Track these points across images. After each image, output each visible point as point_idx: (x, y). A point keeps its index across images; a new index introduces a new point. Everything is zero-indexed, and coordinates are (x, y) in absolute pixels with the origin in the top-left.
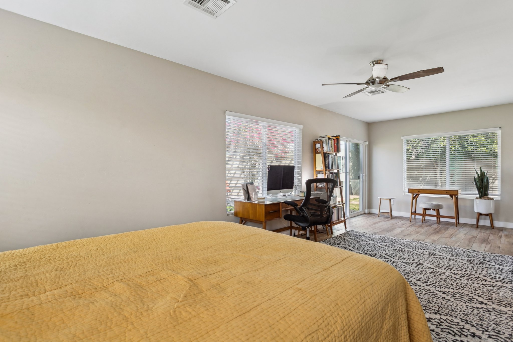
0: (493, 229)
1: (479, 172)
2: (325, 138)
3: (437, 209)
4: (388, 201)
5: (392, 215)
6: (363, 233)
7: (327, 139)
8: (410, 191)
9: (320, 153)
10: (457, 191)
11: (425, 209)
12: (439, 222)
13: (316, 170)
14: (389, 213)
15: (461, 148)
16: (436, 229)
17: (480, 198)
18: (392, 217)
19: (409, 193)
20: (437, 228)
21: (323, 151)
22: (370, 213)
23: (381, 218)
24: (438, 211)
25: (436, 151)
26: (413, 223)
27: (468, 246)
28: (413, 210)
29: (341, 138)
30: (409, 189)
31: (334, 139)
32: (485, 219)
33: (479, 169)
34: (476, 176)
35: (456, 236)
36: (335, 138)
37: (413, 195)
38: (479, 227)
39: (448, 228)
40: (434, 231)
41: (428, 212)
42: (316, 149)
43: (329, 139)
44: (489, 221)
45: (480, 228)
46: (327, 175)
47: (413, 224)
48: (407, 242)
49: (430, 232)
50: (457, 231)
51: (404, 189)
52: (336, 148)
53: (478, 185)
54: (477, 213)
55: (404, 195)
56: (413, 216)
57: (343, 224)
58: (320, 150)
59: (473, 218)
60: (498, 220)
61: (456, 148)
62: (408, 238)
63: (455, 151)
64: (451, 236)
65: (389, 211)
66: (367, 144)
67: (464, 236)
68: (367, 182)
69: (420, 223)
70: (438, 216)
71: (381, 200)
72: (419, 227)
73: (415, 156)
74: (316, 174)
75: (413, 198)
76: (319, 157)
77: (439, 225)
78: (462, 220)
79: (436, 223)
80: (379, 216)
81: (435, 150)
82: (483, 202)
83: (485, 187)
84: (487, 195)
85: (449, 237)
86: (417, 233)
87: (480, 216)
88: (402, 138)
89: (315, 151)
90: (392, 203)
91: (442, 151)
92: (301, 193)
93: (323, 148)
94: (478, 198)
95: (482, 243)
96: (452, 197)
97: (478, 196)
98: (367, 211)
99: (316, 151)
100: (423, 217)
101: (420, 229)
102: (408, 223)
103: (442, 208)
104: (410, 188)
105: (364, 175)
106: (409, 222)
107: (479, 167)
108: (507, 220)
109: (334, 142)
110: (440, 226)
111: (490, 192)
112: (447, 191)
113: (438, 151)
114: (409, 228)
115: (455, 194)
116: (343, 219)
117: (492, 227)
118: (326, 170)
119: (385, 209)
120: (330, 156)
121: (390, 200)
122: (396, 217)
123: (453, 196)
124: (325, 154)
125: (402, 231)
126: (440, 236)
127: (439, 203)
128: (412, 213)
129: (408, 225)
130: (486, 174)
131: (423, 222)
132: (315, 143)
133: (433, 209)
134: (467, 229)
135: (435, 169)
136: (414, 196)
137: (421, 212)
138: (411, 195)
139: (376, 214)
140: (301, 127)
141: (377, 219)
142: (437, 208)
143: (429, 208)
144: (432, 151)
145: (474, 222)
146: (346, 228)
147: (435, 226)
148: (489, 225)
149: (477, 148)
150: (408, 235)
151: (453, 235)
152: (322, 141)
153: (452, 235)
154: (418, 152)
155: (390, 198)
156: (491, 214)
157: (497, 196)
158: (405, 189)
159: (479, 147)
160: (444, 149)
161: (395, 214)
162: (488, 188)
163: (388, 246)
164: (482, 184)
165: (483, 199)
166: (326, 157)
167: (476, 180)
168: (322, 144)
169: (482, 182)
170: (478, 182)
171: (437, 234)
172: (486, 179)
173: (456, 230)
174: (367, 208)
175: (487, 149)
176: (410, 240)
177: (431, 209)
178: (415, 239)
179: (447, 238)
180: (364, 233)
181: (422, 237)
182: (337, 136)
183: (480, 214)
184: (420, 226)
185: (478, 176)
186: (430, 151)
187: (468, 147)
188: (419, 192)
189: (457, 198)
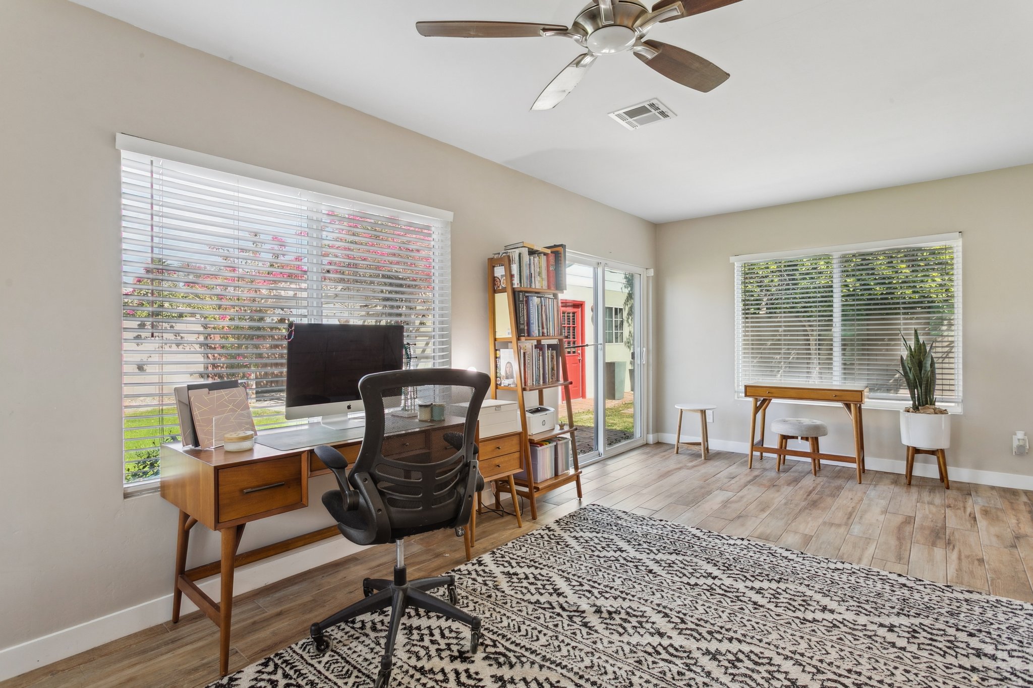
0: (948, 488)
1: (912, 344)
2: (517, 251)
3: (812, 438)
4: (699, 415)
5: (709, 448)
6: (620, 514)
7: (525, 252)
8: (749, 391)
9: (504, 290)
10: (861, 392)
11: (785, 438)
12: (817, 469)
13: (495, 340)
14: (699, 444)
15: (861, 290)
16: (810, 492)
17: (916, 409)
18: (710, 456)
19: (746, 395)
20: (814, 489)
21: (512, 284)
22: (659, 444)
23: (683, 458)
24: (815, 441)
25: (809, 298)
26: (756, 473)
27: (899, 558)
28: (758, 438)
29: (569, 253)
30: (746, 387)
31: (545, 254)
32: (926, 461)
33: (913, 337)
34: (905, 354)
35: (861, 518)
36: (549, 251)
37: (756, 400)
38: (913, 482)
39: (839, 488)
40: (806, 499)
41: (791, 445)
42: (494, 280)
43: (532, 252)
44: (937, 466)
45: (916, 486)
46: (524, 353)
47: (756, 477)
48: (732, 548)
49: (797, 505)
50: (862, 500)
51: (736, 385)
52: (552, 279)
53: (911, 376)
54: (908, 447)
55: (736, 398)
56: (757, 454)
57: (573, 484)
58: (503, 284)
59: (897, 458)
60: (957, 464)
61: (851, 289)
62: (737, 531)
63: (848, 296)
64: (849, 518)
65: (700, 439)
66: (652, 275)
67: (883, 516)
68: (651, 368)
69: (773, 474)
70: (815, 454)
71: (682, 412)
72: (769, 487)
73: (767, 309)
74: (496, 350)
75: (757, 409)
76: (503, 301)
77: (819, 480)
78: (871, 464)
79: (809, 472)
80: (677, 453)
81: (807, 293)
82: (923, 419)
83: (928, 381)
84: (932, 403)
85: (846, 524)
86: (763, 510)
87: (917, 456)
88: (732, 259)
89: (493, 287)
90: (709, 419)
91: (822, 297)
92: (423, 409)
93: (512, 276)
94: (911, 410)
95: (934, 544)
96: (848, 406)
97: (910, 403)
98: (651, 438)
99: (494, 284)
100: (780, 456)
101: (771, 494)
102: (742, 472)
103: (825, 434)
104: (751, 383)
105: (644, 349)
106: (746, 470)
107: (913, 332)
108: (978, 465)
109: (548, 261)
110: (821, 480)
111: (937, 395)
112: (838, 393)
113: (814, 298)
114: (745, 491)
115: (856, 399)
116: (572, 471)
117: (944, 481)
118: (518, 339)
119: (693, 435)
120: (535, 300)
121: (703, 412)
122: (719, 455)
123: (852, 406)
124: (517, 293)
125: (726, 504)
126: (821, 521)
127: (818, 422)
128: (754, 447)
129: (744, 480)
130: (928, 349)
131: (779, 470)
132: (492, 263)
133: (802, 438)
134: (886, 489)
135: (808, 335)
136: (759, 403)
137: (776, 446)
138: (751, 400)
139: (672, 446)
140: (449, 216)
141: (673, 461)
142: (814, 436)
143: (795, 435)
144: (801, 296)
145: (900, 467)
146: (580, 495)
147: (809, 482)
148: (936, 475)
149: (893, 291)
150: (739, 517)
151: (854, 514)
152: (509, 257)
153: (851, 514)
154: (771, 300)
155: (703, 408)
156: (942, 451)
157: (953, 404)
158: (738, 386)
159: (896, 288)
160: (829, 292)
161: (715, 445)
162: (934, 384)
163: (676, 568)
164: (921, 373)
165: (924, 413)
166: (519, 300)
167: (906, 364)
168: (510, 265)
169: (920, 370)
170: (910, 370)
171: (816, 512)
172: (929, 362)
173: (859, 494)
174: (651, 431)
175: (914, 292)
176: (743, 539)
177: (799, 438)
178: (757, 533)
179: (839, 526)
180: (623, 515)
181: (773, 526)
182: (555, 246)
183: (917, 451)
184: (773, 485)
185: (912, 355)
186: (797, 296)
187: (874, 287)
188: (770, 395)
189: (860, 408)
